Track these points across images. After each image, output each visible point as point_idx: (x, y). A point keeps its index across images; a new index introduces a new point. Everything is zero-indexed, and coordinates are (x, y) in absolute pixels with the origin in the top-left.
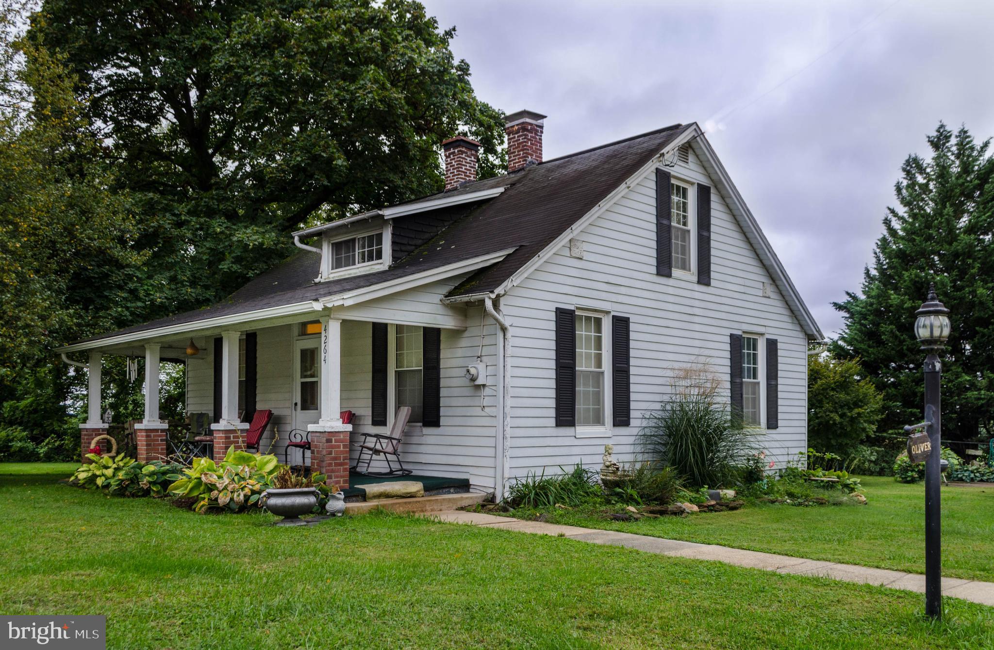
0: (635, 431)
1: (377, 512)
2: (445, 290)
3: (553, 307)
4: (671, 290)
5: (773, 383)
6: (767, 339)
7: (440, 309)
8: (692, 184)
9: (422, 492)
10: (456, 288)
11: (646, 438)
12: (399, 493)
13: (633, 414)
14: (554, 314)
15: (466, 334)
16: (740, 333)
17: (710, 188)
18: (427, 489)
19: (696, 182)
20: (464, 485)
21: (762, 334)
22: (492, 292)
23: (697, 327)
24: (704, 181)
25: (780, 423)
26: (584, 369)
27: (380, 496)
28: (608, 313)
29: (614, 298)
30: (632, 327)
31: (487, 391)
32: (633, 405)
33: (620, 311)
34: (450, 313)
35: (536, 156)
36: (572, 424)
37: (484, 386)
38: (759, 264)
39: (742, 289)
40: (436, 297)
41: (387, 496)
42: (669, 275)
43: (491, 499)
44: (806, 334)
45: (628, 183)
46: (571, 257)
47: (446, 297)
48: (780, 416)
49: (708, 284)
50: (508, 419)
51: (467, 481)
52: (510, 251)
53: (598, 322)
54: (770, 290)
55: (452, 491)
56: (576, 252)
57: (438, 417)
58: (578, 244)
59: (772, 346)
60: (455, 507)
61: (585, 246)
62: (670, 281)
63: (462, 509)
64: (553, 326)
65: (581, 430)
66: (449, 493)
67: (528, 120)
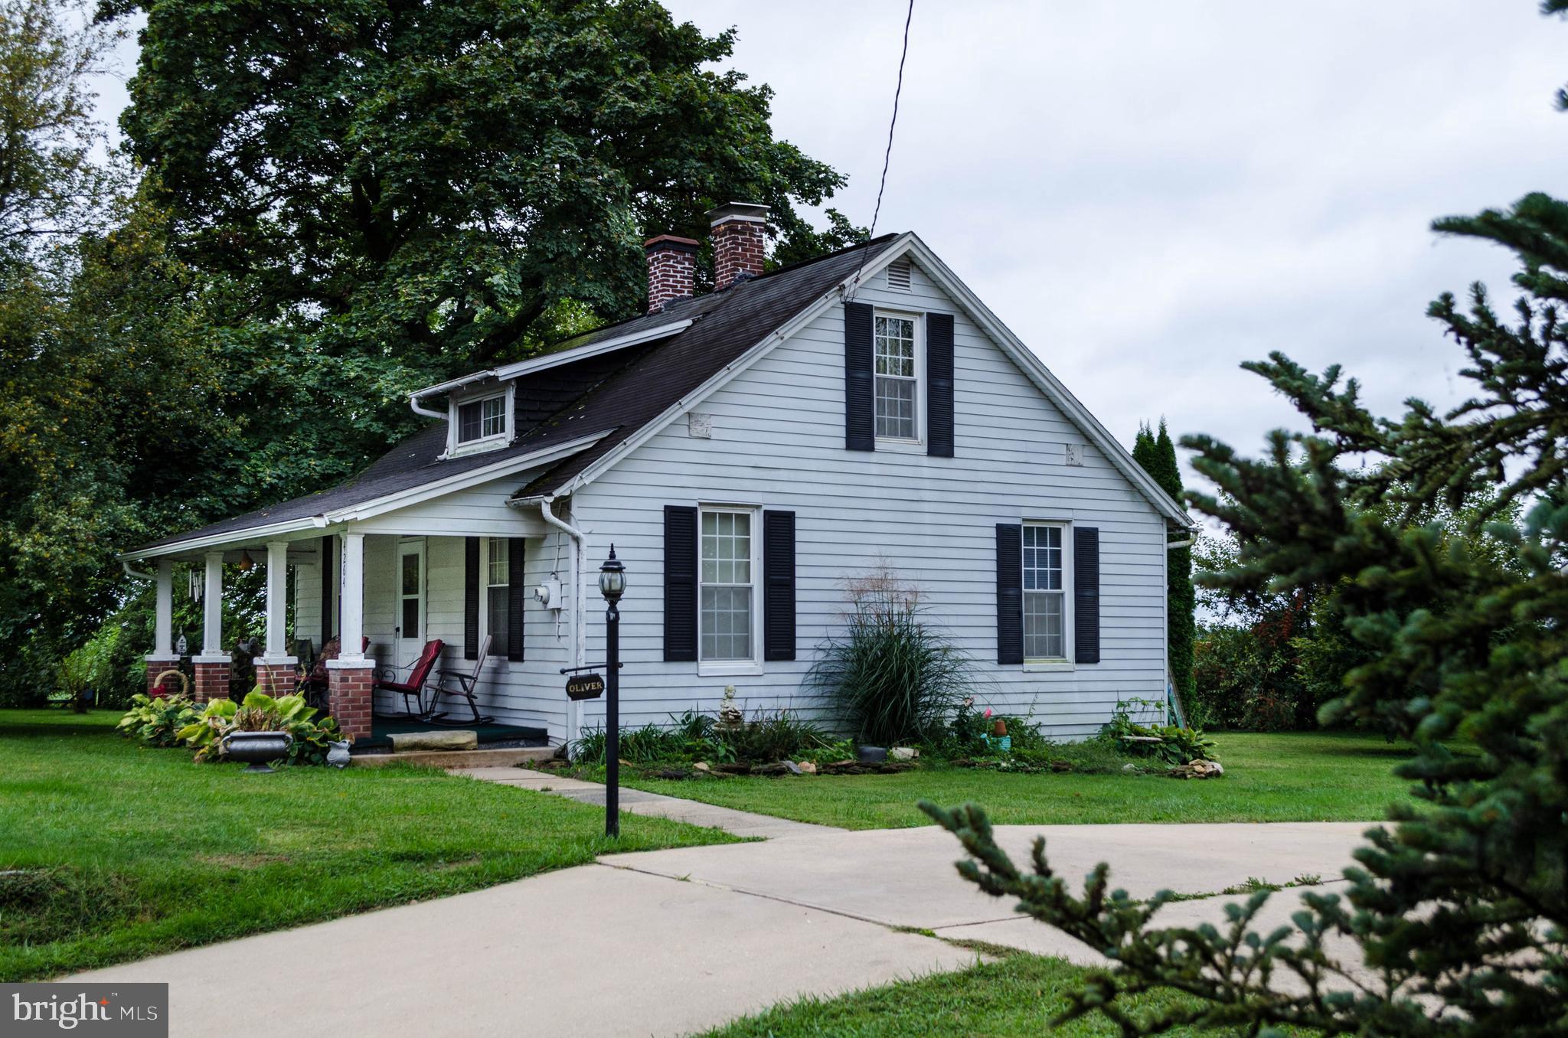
0: (806, 667)
1: (397, 764)
2: (514, 488)
3: (660, 505)
4: (875, 469)
5: (1089, 593)
6: (1076, 529)
7: (505, 513)
8: (920, 314)
9: (475, 744)
10: (529, 486)
11: (822, 677)
12: (440, 744)
13: (799, 643)
14: (662, 514)
15: (546, 543)
16: (1018, 522)
17: (952, 317)
18: (482, 741)
19: (925, 311)
20: (540, 737)
21: (1068, 522)
22: (551, 495)
23: (927, 518)
24: (940, 308)
25: (1103, 654)
26: (718, 584)
27: (414, 747)
28: (758, 507)
29: (767, 487)
30: (798, 524)
31: (563, 617)
32: (799, 632)
33: (779, 504)
34: (520, 517)
35: (751, 267)
36: (692, 657)
37: (559, 610)
38: (1058, 418)
39: (1022, 457)
40: (499, 499)
41: (424, 747)
42: (870, 448)
43: (562, 754)
44: (1163, 517)
45: (780, 333)
46: (691, 437)
47: (514, 497)
48: (1102, 644)
49: (949, 453)
50: (582, 652)
51: (545, 731)
52: (605, 434)
53: (744, 520)
54: (1082, 454)
55: (522, 743)
56: (698, 430)
57: (522, 649)
58: (703, 420)
59: (1087, 541)
60: (512, 764)
61: (714, 421)
62: (872, 457)
63: (520, 766)
64: (660, 530)
65: (706, 666)
66: (518, 746)
67: (737, 217)
